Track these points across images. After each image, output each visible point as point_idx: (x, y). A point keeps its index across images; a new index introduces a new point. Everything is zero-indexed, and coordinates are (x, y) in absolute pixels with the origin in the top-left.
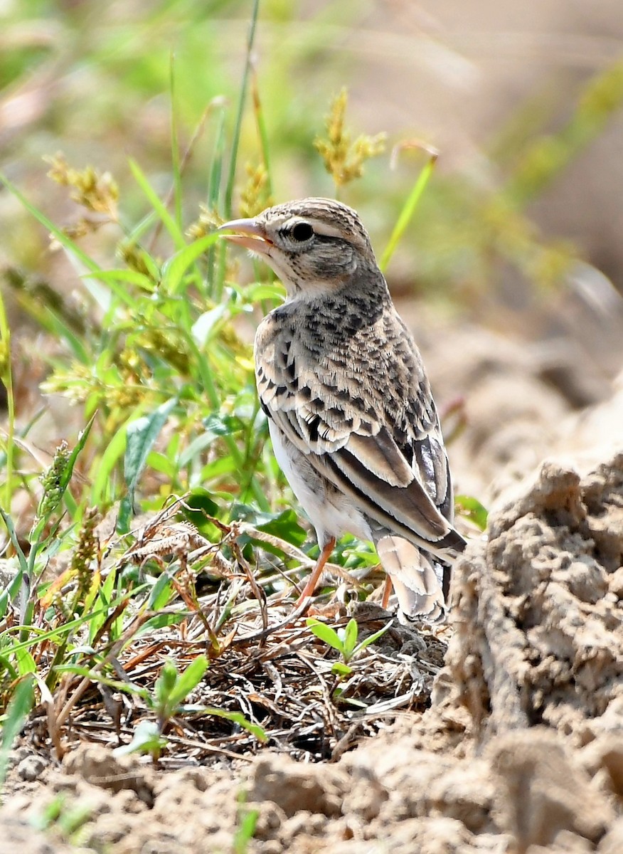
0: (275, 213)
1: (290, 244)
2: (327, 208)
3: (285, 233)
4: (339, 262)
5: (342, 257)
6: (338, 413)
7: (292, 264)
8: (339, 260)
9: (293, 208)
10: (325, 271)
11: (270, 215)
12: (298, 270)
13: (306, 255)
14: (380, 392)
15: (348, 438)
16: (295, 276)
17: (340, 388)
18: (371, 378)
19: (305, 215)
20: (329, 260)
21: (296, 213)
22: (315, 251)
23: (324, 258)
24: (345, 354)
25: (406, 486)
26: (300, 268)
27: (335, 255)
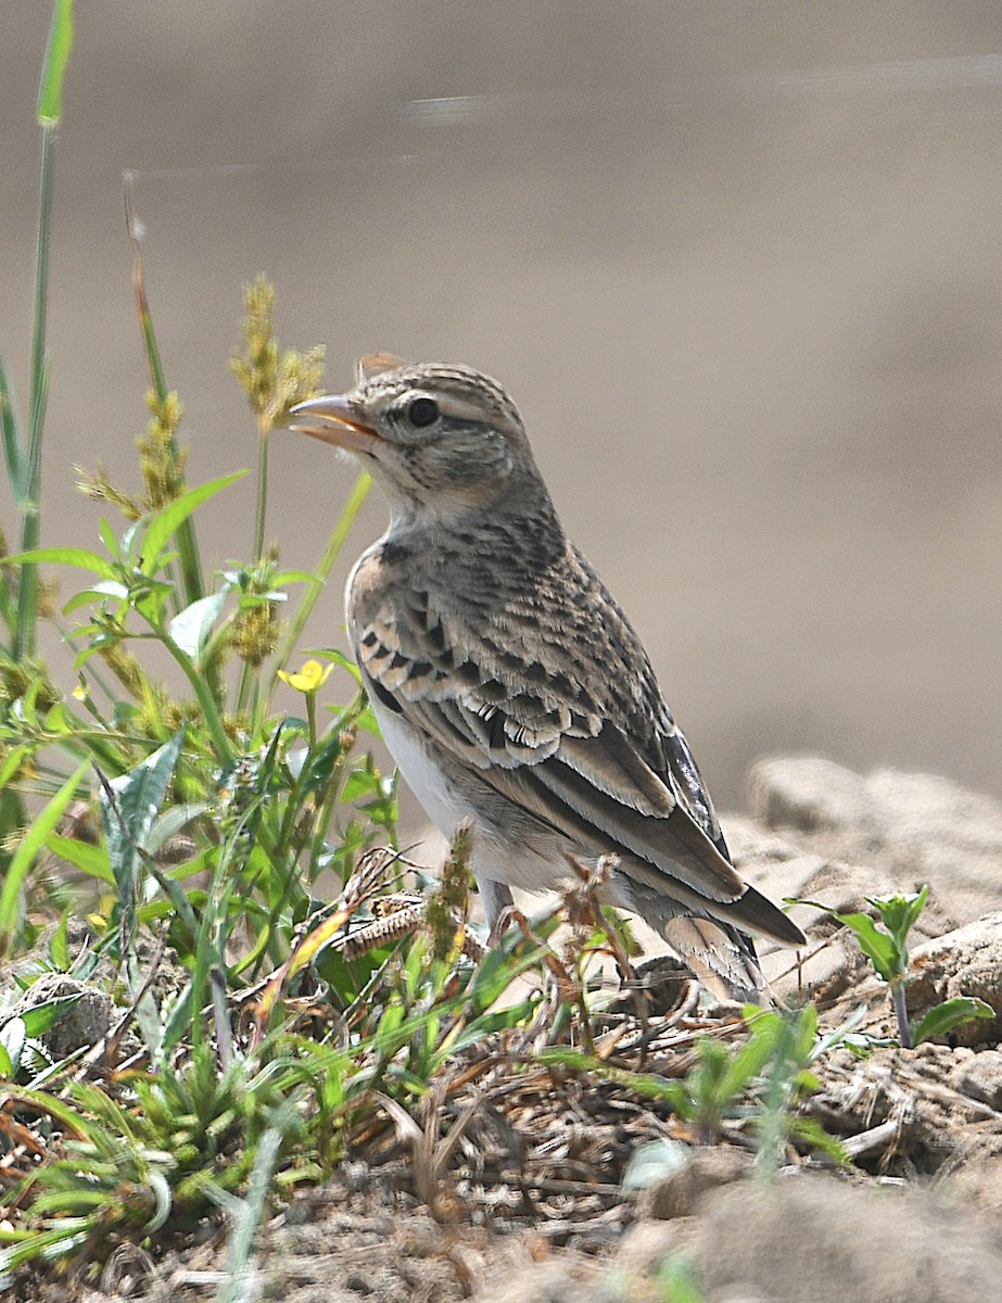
0: (379, 385)
1: (402, 432)
2: (458, 376)
3: (395, 415)
4: (484, 458)
5: (490, 451)
6: (531, 702)
7: (408, 464)
8: (485, 454)
9: (406, 377)
10: (462, 472)
11: (370, 390)
12: (417, 471)
13: (432, 449)
14: (597, 661)
15: (558, 742)
16: (412, 483)
17: (528, 660)
18: (581, 640)
19: (427, 387)
20: (468, 455)
21: (412, 384)
22: (446, 443)
23: (461, 453)
24: (536, 604)
25: (667, 816)
26: (423, 470)
27: (478, 447)
